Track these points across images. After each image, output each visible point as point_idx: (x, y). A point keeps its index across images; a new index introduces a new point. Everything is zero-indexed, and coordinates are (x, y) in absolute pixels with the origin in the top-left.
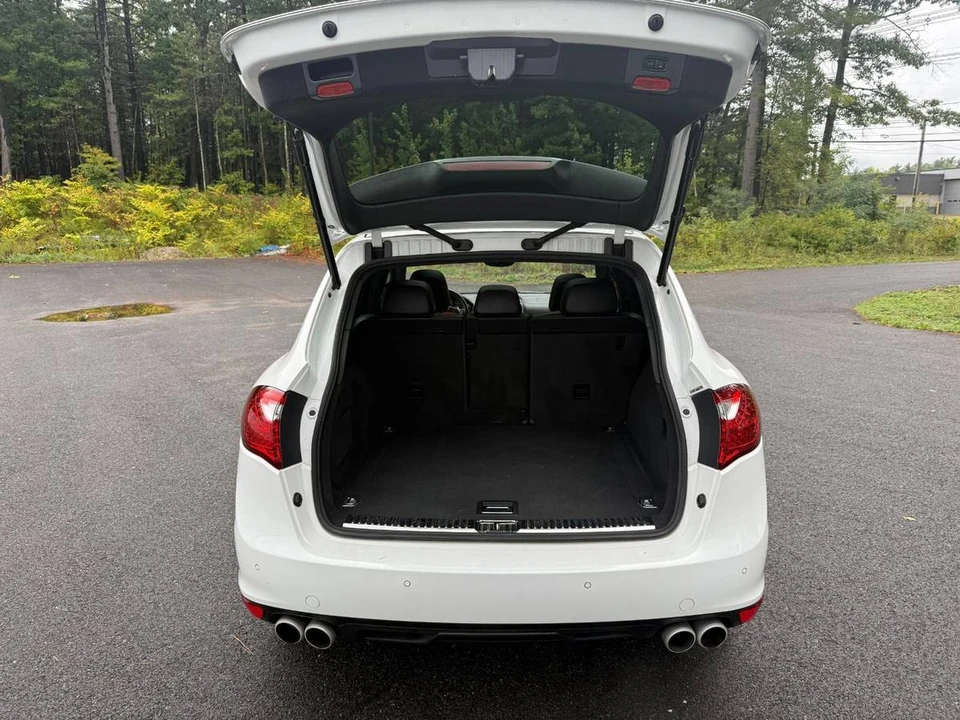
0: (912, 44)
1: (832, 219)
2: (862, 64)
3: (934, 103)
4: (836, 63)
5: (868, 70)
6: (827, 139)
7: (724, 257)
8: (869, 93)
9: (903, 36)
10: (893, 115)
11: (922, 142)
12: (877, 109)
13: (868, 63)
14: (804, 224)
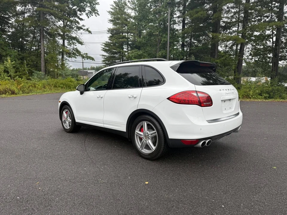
0: (80, 39)
1: (69, 80)
2: (69, 42)
3: (86, 54)
4: (62, 40)
5: (71, 44)
6: (62, 60)
7: (45, 90)
8: (71, 49)
9: (77, 37)
10: (78, 56)
11: (83, 63)
12: (74, 54)
13: (71, 42)
14: (64, 81)
